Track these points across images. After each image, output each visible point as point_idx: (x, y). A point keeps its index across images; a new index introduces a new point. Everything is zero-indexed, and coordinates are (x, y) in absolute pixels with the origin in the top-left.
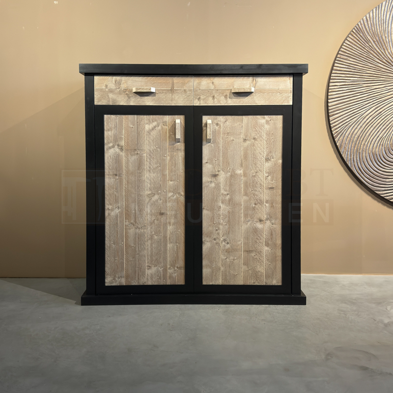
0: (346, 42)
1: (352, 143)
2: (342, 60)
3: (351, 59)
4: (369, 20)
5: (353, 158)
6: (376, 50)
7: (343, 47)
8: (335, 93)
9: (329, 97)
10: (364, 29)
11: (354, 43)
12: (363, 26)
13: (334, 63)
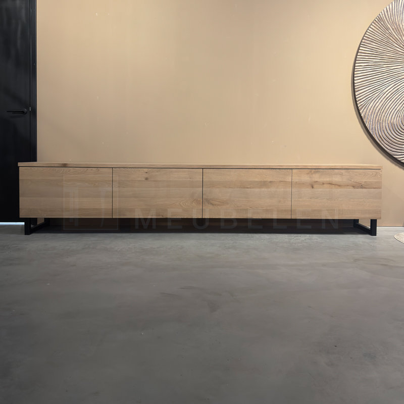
0: (370, 29)
1: (374, 114)
2: (366, 44)
3: (373, 44)
4: (389, 11)
5: (375, 127)
6: (394, 36)
7: (367, 33)
8: (360, 72)
9: (355, 75)
10: (385, 18)
11: (376, 30)
12: (384, 15)
13: (360, 46)
